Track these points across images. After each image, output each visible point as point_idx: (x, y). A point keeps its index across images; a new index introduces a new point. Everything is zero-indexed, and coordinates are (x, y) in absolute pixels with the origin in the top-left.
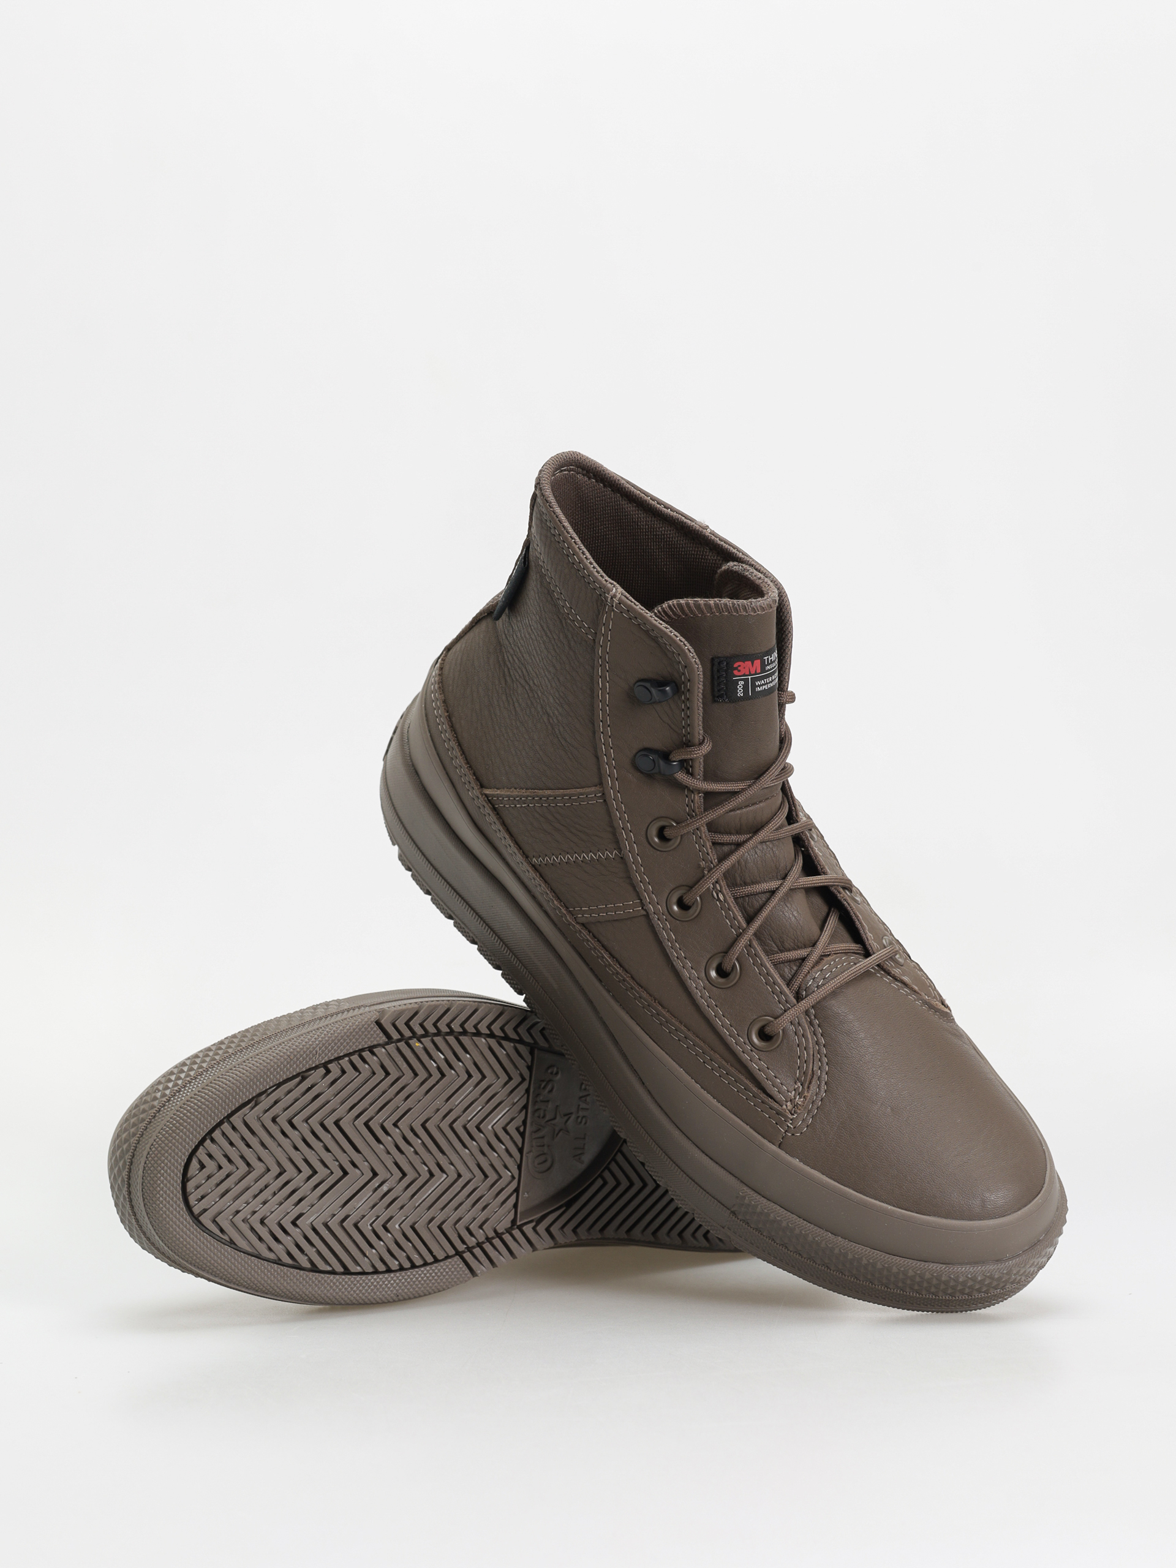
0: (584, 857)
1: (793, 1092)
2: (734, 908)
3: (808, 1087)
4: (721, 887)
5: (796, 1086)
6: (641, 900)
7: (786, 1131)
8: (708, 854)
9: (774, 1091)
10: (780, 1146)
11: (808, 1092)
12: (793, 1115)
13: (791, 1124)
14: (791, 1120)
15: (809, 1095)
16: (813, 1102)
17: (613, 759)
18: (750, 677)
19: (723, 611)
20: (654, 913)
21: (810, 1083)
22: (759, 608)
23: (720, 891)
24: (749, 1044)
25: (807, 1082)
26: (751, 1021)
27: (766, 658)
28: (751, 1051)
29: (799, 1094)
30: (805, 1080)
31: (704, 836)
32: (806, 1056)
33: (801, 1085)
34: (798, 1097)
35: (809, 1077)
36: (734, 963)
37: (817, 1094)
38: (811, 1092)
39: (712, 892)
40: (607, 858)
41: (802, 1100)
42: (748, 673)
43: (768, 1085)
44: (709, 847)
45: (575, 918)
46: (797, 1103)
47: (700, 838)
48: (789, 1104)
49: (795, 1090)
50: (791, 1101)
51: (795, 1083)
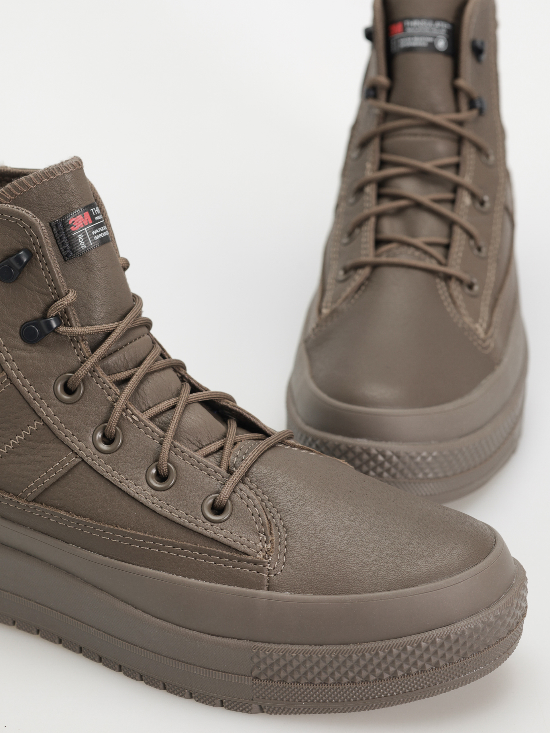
0: (13, 443)
1: (260, 543)
2: (149, 423)
3: (271, 534)
4: (132, 411)
5: (261, 538)
6: (73, 451)
7: (268, 575)
8: (110, 388)
9: (244, 548)
10: (268, 589)
11: (272, 536)
12: (268, 559)
13: (270, 566)
14: (269, 563)
15: (274, 538)
16: (280, 544)
17: (4, 346)
18: (85, 229)
19: (43, 179)
20: (87, 456)
21: (271, 530)
22: (70, 166)
23: (133, 414)
24: (207, 521)
25: (268, 530)
26: (201, 503)
27: (92, 210)
28: (212, 526)
29: (266, 542)
30: (265, 529)
31: (101, 375)
32: (257, 511)
33: (264, 535)
34: (266, 544)
35: (268, 526)
36: (168, 466)
37: (280, 537)
38: (274, 535)
39: (126, 417)
40: (32, 431)
41: (270, 544)
42: (83, 226)
43: (237, 546)
44: (109, 382)
45: (26, 500)
46: (267, 549)
47: (99, 377)
48: (260, 553)
49: (261, 541)
50: (261, 550)
51: (259, 536)
